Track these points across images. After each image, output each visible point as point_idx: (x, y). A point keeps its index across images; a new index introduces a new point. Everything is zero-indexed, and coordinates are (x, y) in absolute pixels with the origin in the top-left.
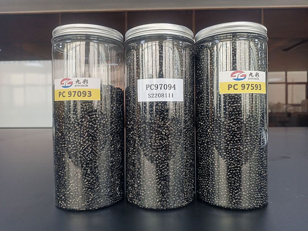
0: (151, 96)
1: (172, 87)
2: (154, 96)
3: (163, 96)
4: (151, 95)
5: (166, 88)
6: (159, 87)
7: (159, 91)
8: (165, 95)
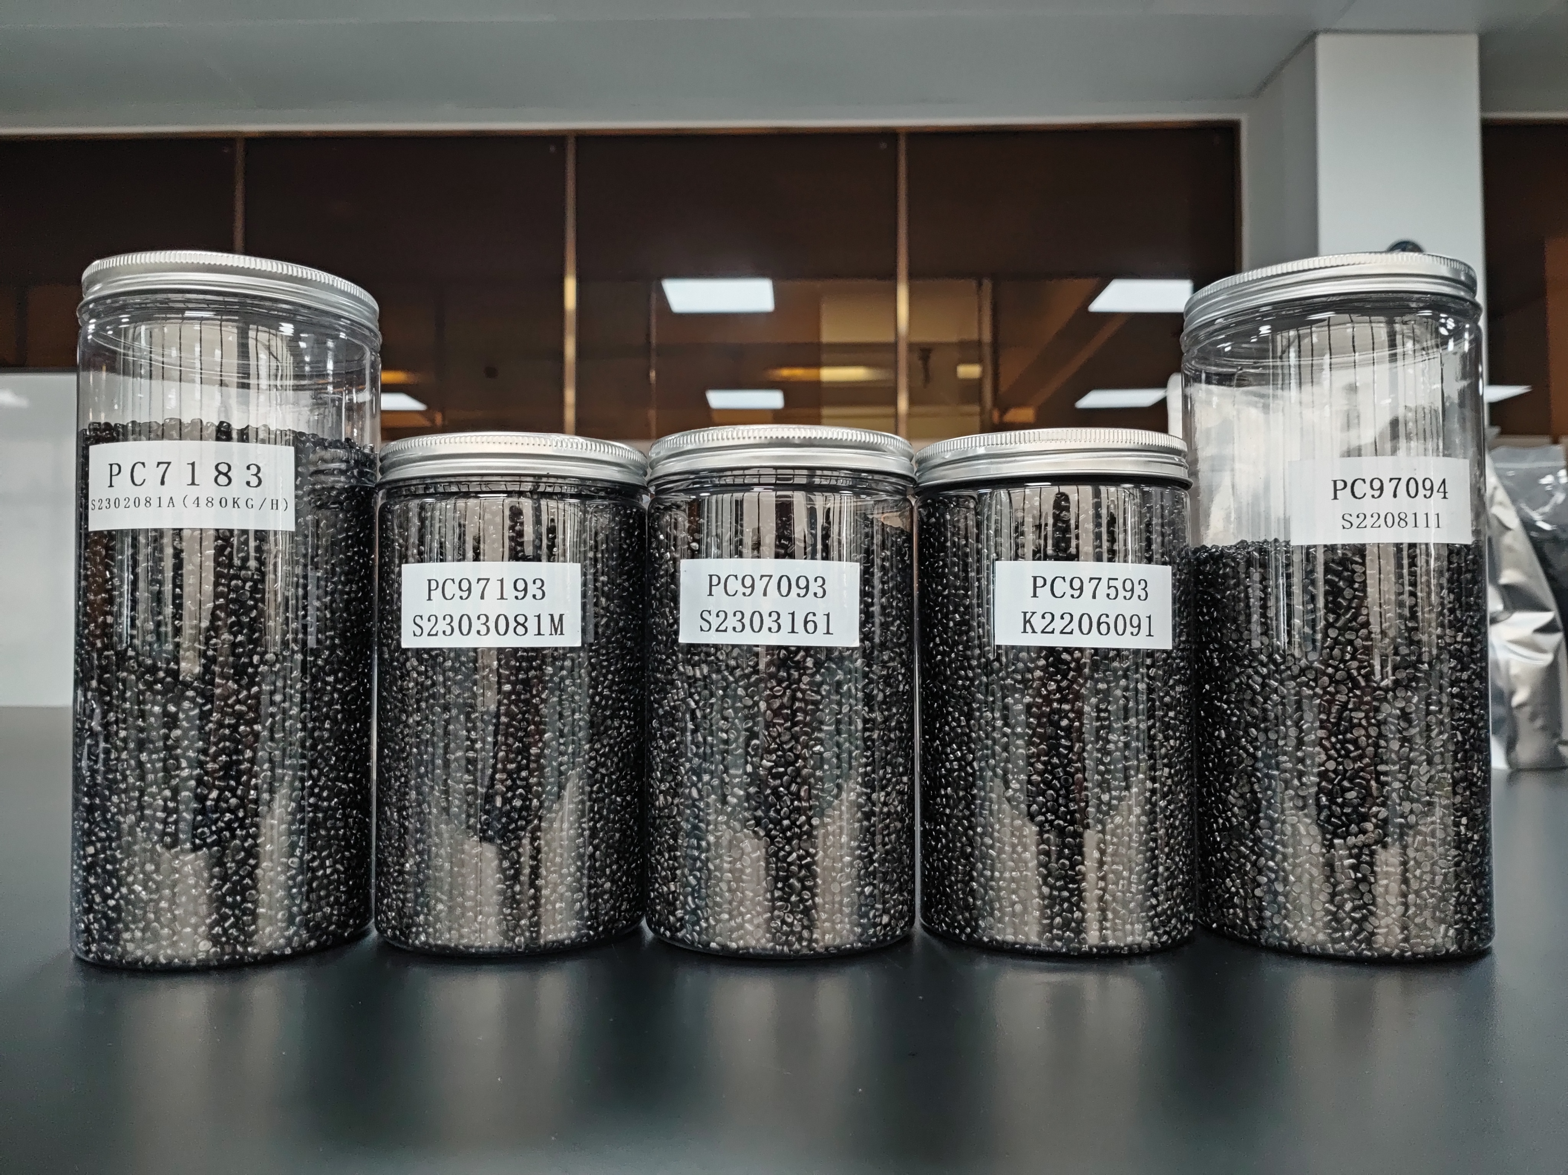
0: (1356, 522)
1: (1435, 488)
2: (1369, 521)
3: (1403, 523)
4: (1354, 520)
5: (1413, 493)
6: (1389, 488)
7: (1386, 504)
8: (1410, 519)
